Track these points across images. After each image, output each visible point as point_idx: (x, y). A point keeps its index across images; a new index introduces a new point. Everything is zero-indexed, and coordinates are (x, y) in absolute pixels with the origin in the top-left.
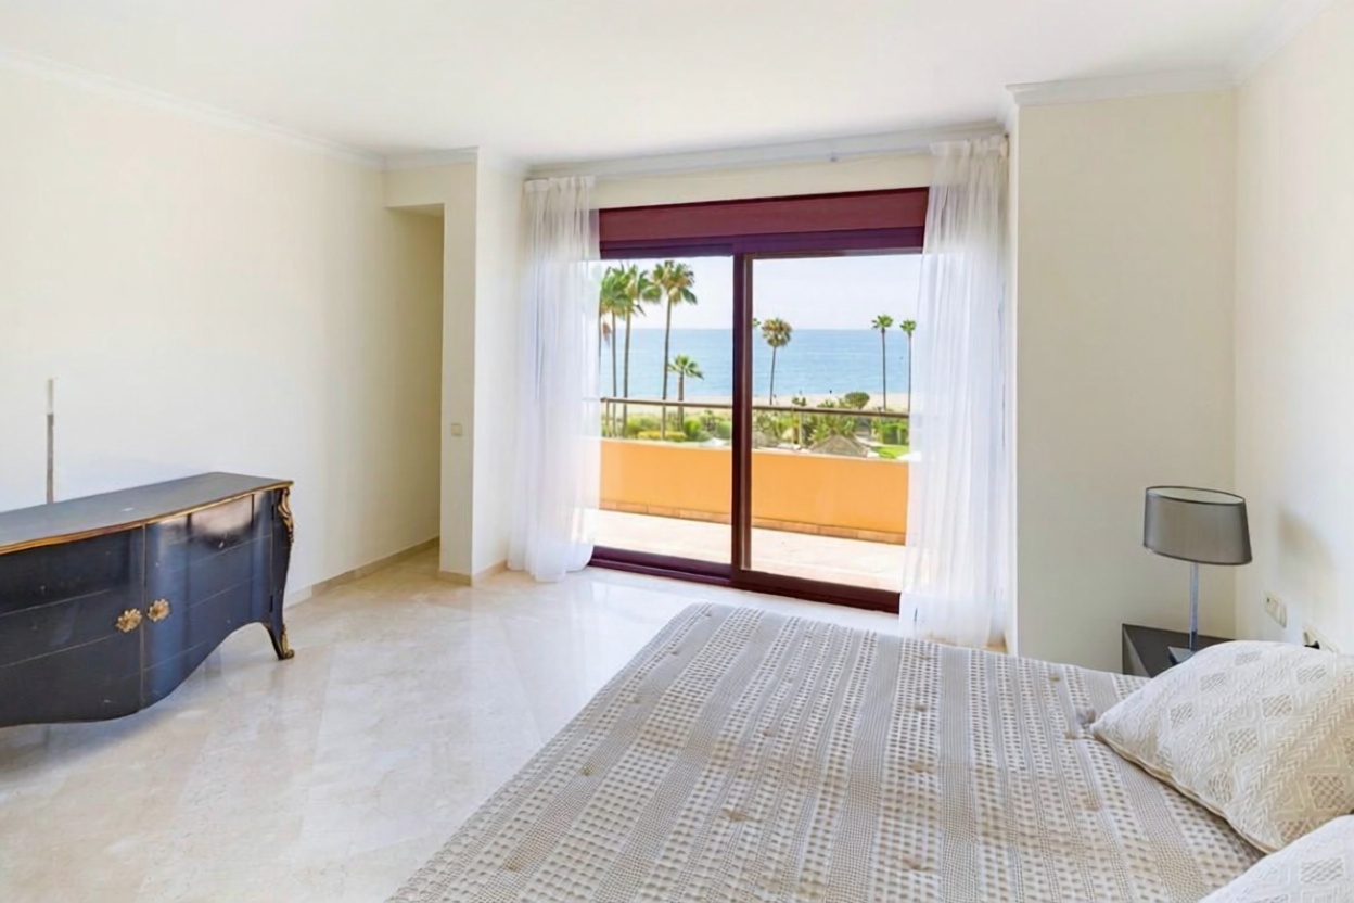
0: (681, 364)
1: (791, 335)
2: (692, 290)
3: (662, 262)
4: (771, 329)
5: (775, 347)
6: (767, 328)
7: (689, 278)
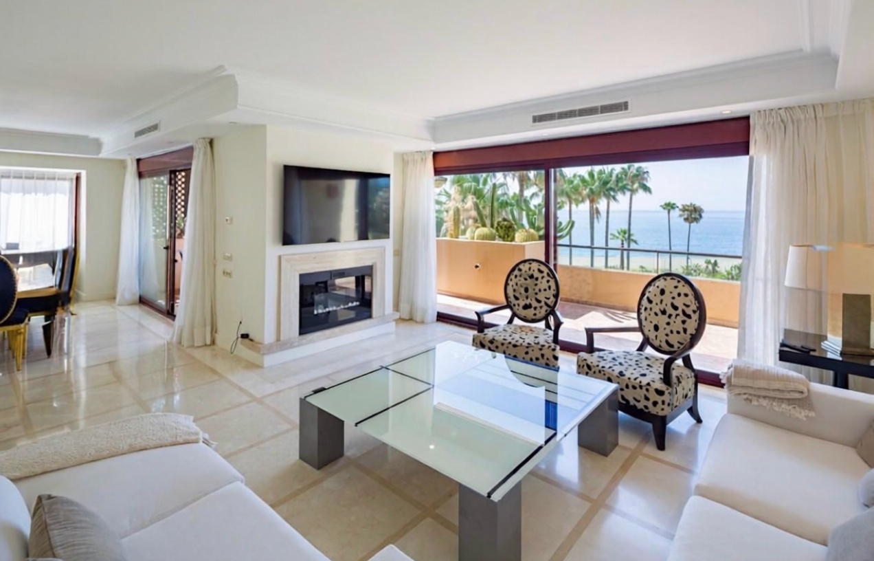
0: (622, 234)
1: (703, 215)
2: (648, 185)
3: (625, 166)
4: (687, 210)
5: (690, 223)
6: (684, 210)
7: (646, 175)
